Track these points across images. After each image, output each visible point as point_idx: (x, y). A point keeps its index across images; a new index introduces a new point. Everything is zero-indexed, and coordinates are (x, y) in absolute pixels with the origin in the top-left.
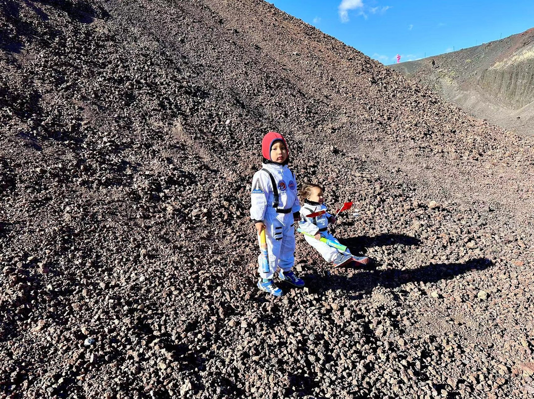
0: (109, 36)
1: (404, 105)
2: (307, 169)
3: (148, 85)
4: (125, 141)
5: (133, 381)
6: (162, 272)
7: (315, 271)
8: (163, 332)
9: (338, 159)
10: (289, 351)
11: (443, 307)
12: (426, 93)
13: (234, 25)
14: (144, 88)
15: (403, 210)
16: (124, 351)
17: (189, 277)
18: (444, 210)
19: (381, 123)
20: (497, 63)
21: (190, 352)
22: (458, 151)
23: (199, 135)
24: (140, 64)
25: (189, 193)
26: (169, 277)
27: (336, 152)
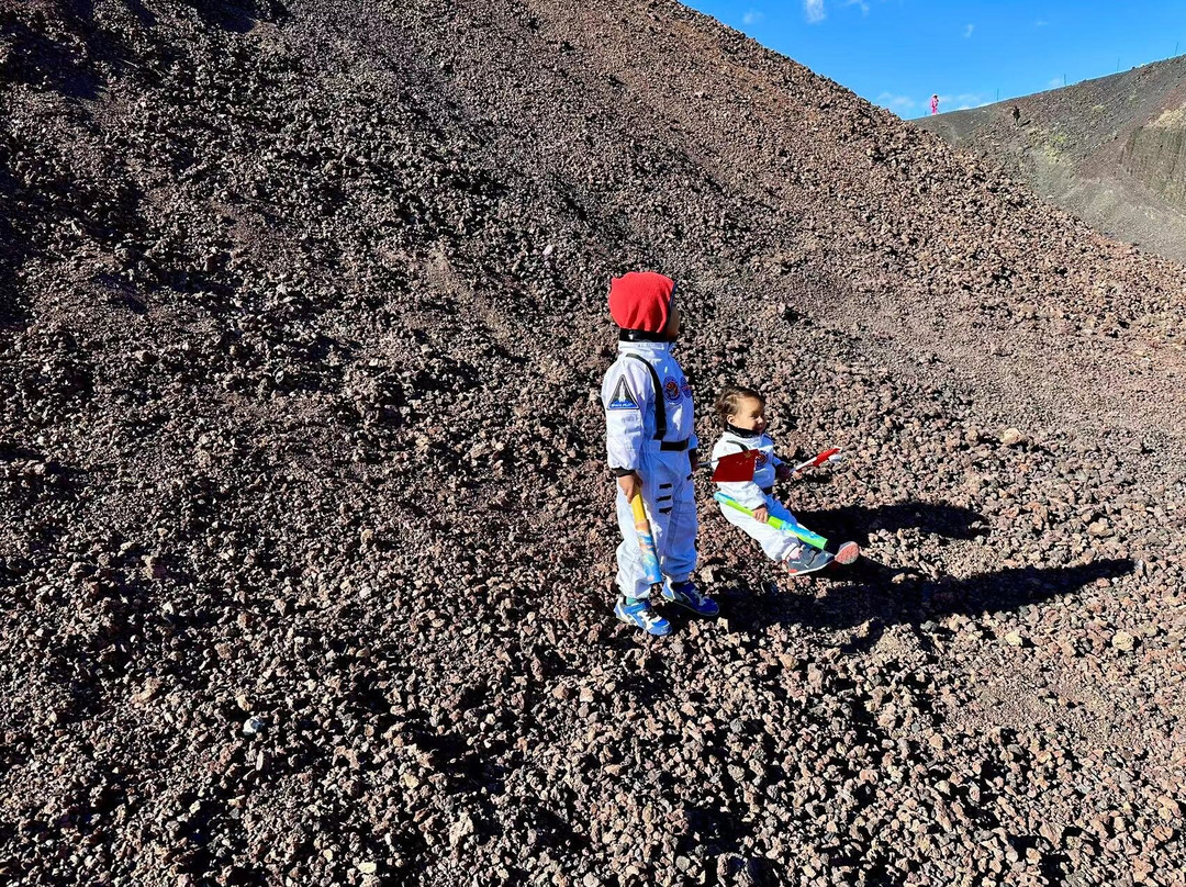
0: (287, 60)
1: (947, 210)
2: (724, 356)
3: (373, 168)
4: (324, 293)
5: (349, 811)
6: (408, 579)
7: (743, 582)
8: (410, 707)
9: (797, 332)
10: (687, 756)
11: (1033, 666)
12: (998, 184)
13: (562, 31)
14: (365, 174)
15: (944, 450)
16: (328, 748)
17: (467, 592)
18: (1036, 449)
19: (893, 252)
20: (1167, 113)
21: (469, 753)
22: (1072, 316)
23: (484, 280)
24: (354, 121)
25: (464, 407)
26: (423, 589)
27: (791, 316)
